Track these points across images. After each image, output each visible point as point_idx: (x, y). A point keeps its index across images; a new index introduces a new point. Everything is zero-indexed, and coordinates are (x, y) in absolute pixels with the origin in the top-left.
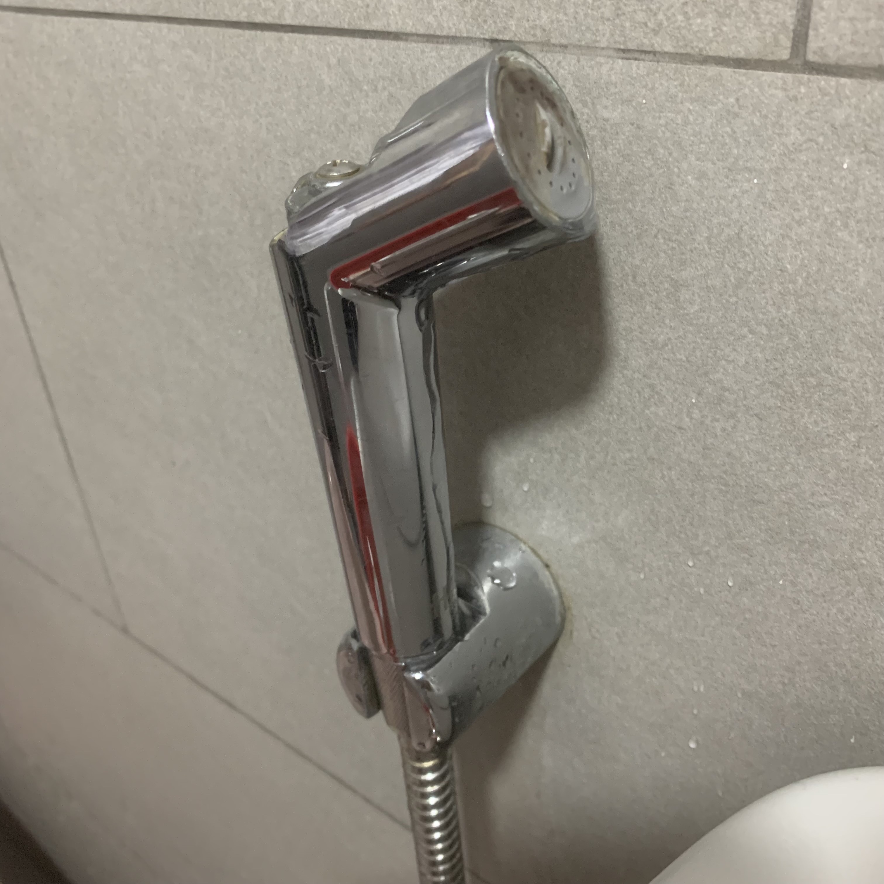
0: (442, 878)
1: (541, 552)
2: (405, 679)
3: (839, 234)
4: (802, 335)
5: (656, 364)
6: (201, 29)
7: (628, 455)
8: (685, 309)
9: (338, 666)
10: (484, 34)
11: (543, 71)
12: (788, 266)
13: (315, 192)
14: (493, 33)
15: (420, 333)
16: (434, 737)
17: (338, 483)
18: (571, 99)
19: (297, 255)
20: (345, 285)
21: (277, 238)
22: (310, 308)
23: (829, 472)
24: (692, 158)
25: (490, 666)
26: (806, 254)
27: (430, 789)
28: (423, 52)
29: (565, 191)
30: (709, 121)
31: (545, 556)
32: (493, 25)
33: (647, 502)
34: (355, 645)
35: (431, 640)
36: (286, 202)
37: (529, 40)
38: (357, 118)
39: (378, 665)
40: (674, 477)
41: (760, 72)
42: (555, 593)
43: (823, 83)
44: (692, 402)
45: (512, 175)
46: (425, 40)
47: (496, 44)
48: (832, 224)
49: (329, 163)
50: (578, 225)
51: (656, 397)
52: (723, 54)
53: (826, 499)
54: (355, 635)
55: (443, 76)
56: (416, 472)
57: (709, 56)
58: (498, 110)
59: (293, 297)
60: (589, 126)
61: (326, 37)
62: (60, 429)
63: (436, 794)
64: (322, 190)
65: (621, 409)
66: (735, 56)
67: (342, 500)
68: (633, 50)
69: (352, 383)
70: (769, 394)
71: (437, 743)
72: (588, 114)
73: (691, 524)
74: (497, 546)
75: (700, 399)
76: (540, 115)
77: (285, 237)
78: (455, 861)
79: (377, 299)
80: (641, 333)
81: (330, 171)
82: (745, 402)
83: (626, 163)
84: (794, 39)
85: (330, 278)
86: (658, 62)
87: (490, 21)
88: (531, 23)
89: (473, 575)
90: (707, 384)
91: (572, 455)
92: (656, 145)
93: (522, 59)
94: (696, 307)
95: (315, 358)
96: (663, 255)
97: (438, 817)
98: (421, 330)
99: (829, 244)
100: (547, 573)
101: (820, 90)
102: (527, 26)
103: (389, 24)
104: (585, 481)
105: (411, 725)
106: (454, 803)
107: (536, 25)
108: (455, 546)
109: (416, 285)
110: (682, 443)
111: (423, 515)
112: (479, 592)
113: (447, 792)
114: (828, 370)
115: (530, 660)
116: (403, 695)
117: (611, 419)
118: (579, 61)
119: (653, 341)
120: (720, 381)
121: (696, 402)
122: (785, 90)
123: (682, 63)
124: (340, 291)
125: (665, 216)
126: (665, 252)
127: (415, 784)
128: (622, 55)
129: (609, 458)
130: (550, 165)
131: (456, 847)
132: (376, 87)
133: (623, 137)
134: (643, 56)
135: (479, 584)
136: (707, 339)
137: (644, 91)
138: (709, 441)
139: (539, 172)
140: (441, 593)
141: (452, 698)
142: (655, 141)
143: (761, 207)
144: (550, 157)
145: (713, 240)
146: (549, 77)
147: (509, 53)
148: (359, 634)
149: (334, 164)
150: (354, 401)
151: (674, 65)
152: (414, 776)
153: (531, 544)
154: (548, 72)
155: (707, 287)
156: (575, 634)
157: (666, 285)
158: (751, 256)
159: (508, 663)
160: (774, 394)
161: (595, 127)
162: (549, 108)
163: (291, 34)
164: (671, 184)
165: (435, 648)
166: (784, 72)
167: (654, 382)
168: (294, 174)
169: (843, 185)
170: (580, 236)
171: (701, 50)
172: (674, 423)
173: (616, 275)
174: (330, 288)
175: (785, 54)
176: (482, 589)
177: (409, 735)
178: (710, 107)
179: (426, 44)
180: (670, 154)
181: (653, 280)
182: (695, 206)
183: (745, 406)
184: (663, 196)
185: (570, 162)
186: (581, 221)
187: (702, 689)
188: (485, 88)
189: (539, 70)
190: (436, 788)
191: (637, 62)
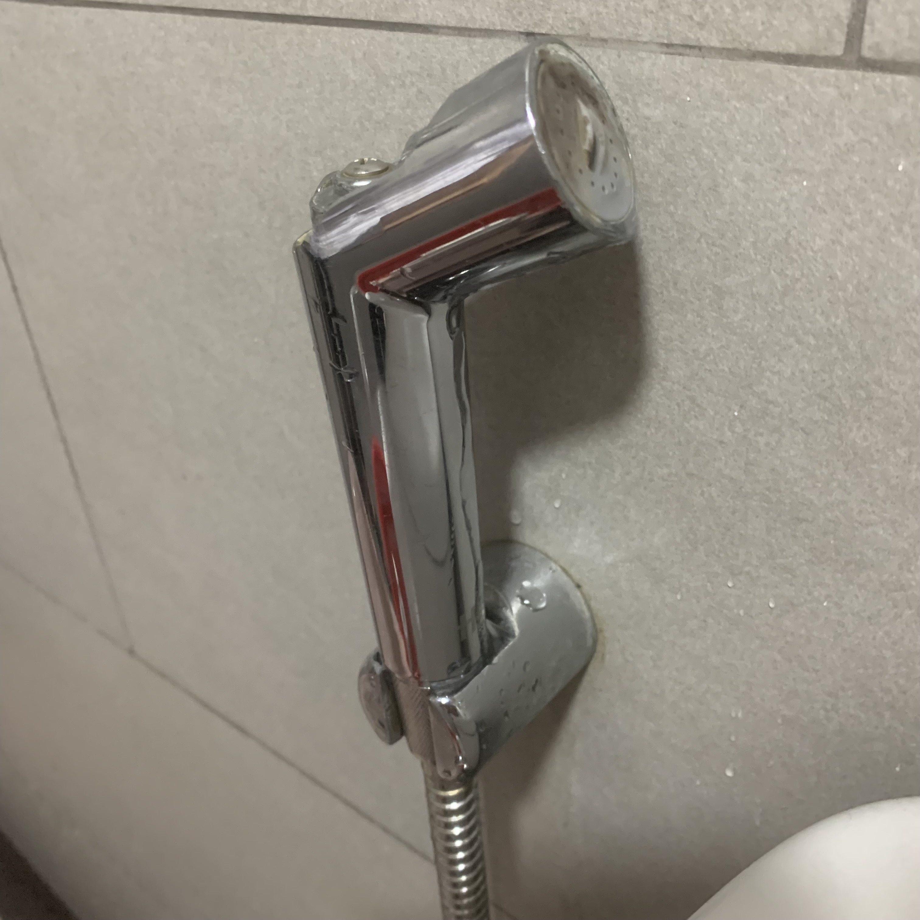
0: (466, 912)
1: (572, 571)
2: (430, 702)
3: (893, 240)
4: (852, 346)
5: (697, 375)
6: (219, 20)
7: (665, 471)
8: (728, 317)
9: (359, 690)
10: (519, 27)
11: (583, 66)
12: (839, 273)
13: (341, 192)
14: (529, 26)
15: (451, 341)
16: (461, 764)
17: (362, 498)
18: (611, 94)
19: (323, 257)
20: (373, 289)
21: (300, 240)
22: (335, 313)
23: (877, 489)
24: (738, 159)
25: (519, 691)
26: (857, 260)
27: (455, 819)
28: (454, 45)
29: (607, 192)
30: (757, 120)
31: (577, 577)
32: (529, 17)
33: (685, 519)
34: (378, 668)
35: (458, 664)
36: (311, 202)
37: (567, 34)
38: (383, 115)
39: (402, 690)
40: (714, 494)
41: (812, 69)
42: (587, 614)
43: (878, 80)
44: (734, 415)
45: (553, 173)
46: (457, 32)
47: (532, 38)
48: (885, 230)
49: (356, 161)
50: (620, 228)
51: (697, 409)
52: (773, 49)
53: (873, 517)
54: (378, 657)
55: (474, 70)
56: (445, 486)
57: (759, 52)
58: (538, 106)
59: (318, 302)
60: (629, 124)
61: (351, 29)
62: (64, 441)
63: (461, 824)
64: (349, 189)
65: (660, 422)
66: (785, 52)
67: (366, 515)
68: (676, 45)
69: (379, 393)
70: (816, 407)
71: (463, 771)
72: (628, 112)
73: (732, 543)
74: (526, 565)
75: (743, 411)
76: (580, 111)
77: (310, 238)
78: (479, 894)
79: (406, 304)
80: (682, 343)
81: (357, 169)
82: (790, 416)
83: (668, 164)
84: (848, 34)
85: (357, 280)
86: (703, 58)
87: (525, 14)
88: (569, 15)
89: (502, 596)
90: (750, 396)
91: (607, 471)
92: (700, 144)
93: (563, 52)
94: (740, 316)
95: (340, 367)
96: (706, 260)
97: (463, 848)
98: (452, 338)
99: (882, 251)
100: (579, 594)
101: (875, 87)
102: (565, 19)
103: (418, 17)
104: (620, 497)
105: (436, 750)
106: (479, 833)
107: (575, 18)
108: (484, 565)
109: (447, 290)
110: (723, 458)
111: (452, 532)
112: (508, 613)
113: (472, 822)
114: (878, 382)
115: (560, 685)
116: (429, 721)
117: (649, 433)
118: (619, 56)
119: (694, 351)
120: (765, 393)
121: (738, 415)
122: (838, 87)
123: (729, 59)
124: (367, 296)
125: (709, 220)
126: (708, 258)
127: (438, 813)
128: (665, 49)
129: (646, 473)
130: (592, 164)
131: (480, 879)
132: (404, 82)
133: (666, 136)
134: (688, 51)
135: (508, 606)
136: (752, 349)
137: (688, 89)
138: (752, 456)
139: (581, 171)
140: (469, 613)
141: (479, 724)
142: (700, 141)
143: (811, 210)
144: (592, 155)
145: (759, 245)
146: (590, 73)
147: (549, 46)
148: (383, 656)
149: (362, 162)
150: (381, 413)
151: (720, 61)
152: (438, 804)
153: (562, 565)
154: (589, 67)
155: (752, 294)
156: (608, 657)
157: (709, 292)
158: (800, 262)
159: (538, 688)
160: (821, 407)
161: (636, 125)
162: (590, 105)
163: (313, 26)
164: (716, 186)
165: (463, 671)
166: (837, 69)
167: (694, 394)
168: (315, 174)
169: (898, 187)
170: (620, 240)
171: (749, 44)
172: (715, 437)
173: (655, 281)
174: (356, 292)
175: (838, 51)
176: (511, 611)
177: (434, 763)
178: (757, 105)
179: (458, 37)
180: (715, 154)
181: (695, 286)
182: (740, 208)
183: (790, 419)
184: (707, 198)
185: (611, 160)
186: (623, 224)
187: (740, 715)
188: (525, 83)
189: (579, 64)
190: (461, 817)
191: (681, 57)
